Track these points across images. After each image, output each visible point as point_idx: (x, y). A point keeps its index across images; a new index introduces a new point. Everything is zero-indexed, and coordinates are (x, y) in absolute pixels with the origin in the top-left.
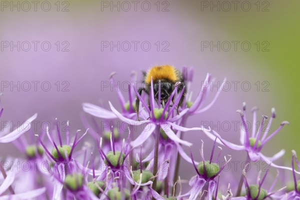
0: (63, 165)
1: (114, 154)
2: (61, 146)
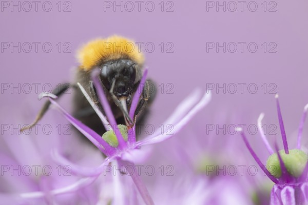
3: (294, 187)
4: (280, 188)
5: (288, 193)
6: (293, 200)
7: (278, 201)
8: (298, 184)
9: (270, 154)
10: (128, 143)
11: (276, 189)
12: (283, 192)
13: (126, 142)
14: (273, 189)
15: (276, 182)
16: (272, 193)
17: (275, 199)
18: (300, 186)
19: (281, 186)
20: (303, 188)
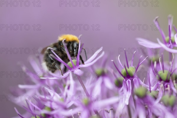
0: (130, 81)
1: (164, 72)
2: (128, 68)
3: (131, 79)
4: (126, 80)
5: (129, 82)
6: (131, 84)
7: (125, 84)
8: (132, 79)
9: (123, 68)
10: (76, 66)
11: (125, 80)
12: (127, 81)
13: (75, 66)
14: (124, 80)
15: (125, 78)
16: (123, 82)
17: (124, 84)
18: (133, 79)
19: (127, 79)
20: (134, 80)
